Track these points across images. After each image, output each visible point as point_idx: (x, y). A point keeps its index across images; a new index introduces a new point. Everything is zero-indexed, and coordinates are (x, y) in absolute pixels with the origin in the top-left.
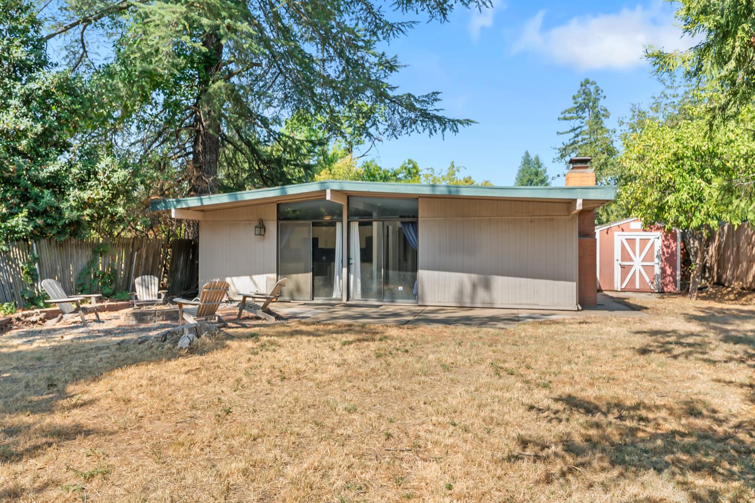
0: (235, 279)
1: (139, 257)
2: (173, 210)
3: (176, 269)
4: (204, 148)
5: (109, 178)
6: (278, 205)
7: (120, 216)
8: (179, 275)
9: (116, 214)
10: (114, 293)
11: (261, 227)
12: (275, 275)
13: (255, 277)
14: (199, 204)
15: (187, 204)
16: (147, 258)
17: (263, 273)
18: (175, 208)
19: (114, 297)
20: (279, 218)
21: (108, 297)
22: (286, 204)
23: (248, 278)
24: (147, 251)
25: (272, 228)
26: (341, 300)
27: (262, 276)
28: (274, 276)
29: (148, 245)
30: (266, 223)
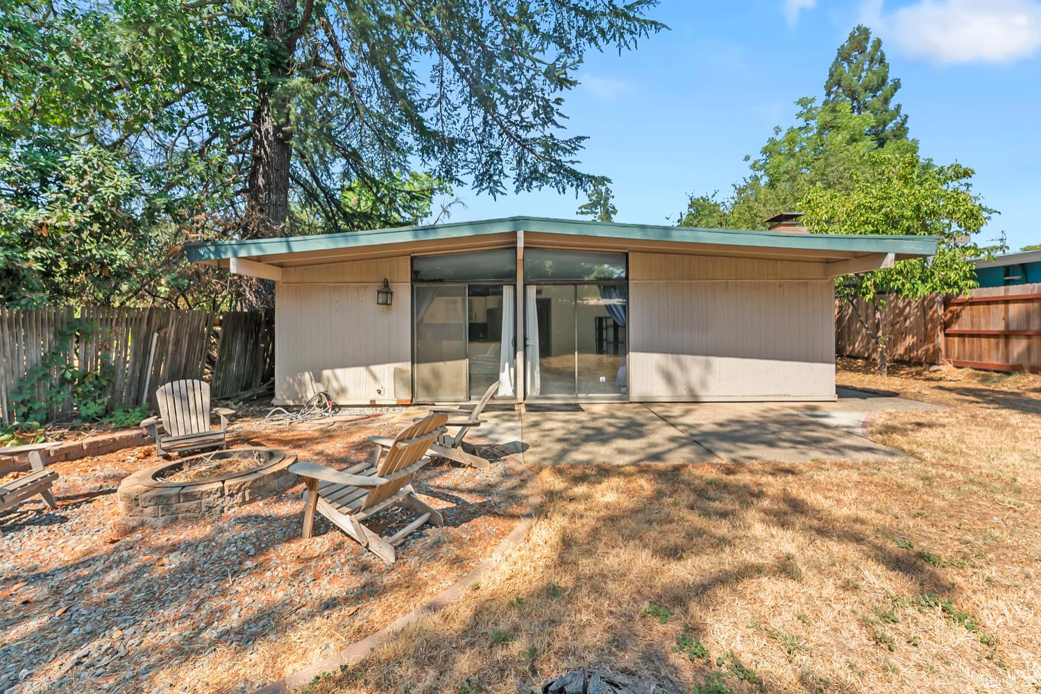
0: (339, 372)
1: (163, 342)
2: (233, 261)
3: (230, 358)
4: (268, 183)
5: (92, 189)
6: (412, 259)
7: (120, 266)
8: (234, 367)
9: (113, 261)
10: (108, 412)
11: (386, 291)
12: (410, 363)
13: (374, 368)
14: (284, 250)
15: (261, 249)
16: (177, 343)
17: (389, 362)
18: (235, 255)
19: (106, 421)
20: (416, 277)
21: (94, 420)
22: (425, 257)
23: (362, 370)
24: (177, 332)
25: (403, 293)
26: (515, 398)
27: (387, 366)
28: (407, 366)
29: (180, 322)
30: (393, 287)
